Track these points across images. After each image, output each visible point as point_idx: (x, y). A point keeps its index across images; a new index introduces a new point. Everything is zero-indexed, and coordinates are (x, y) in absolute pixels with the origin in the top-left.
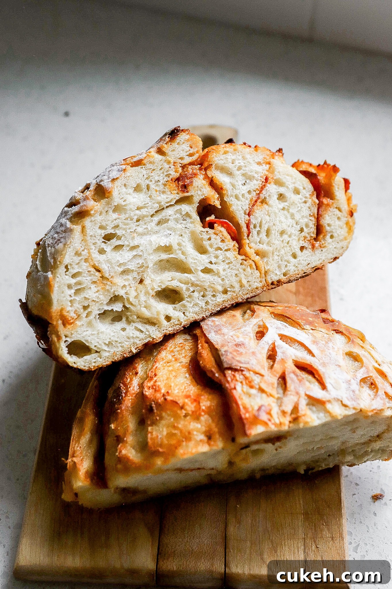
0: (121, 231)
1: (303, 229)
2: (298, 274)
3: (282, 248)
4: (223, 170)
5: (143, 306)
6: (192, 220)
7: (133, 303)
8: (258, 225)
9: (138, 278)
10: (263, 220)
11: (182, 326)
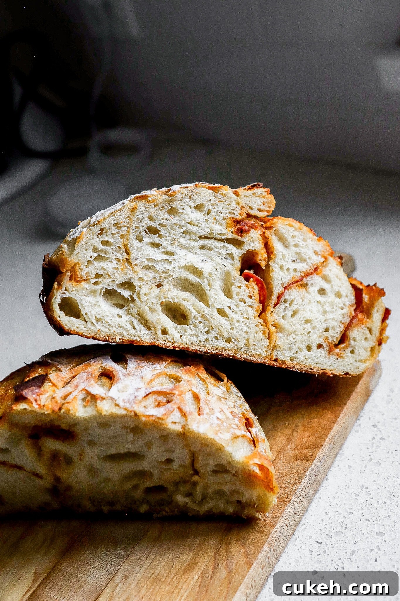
0: (166, 232)
1: (329, 330)
2: (304, 366)
3: (301, 334)
4: (281, 239)
5: (148, 305)
6: (232, 262)
7: (141, 298)
8: (288, 302)
9: (159, 280)
10: (295, 300)
11: (173, 345)
